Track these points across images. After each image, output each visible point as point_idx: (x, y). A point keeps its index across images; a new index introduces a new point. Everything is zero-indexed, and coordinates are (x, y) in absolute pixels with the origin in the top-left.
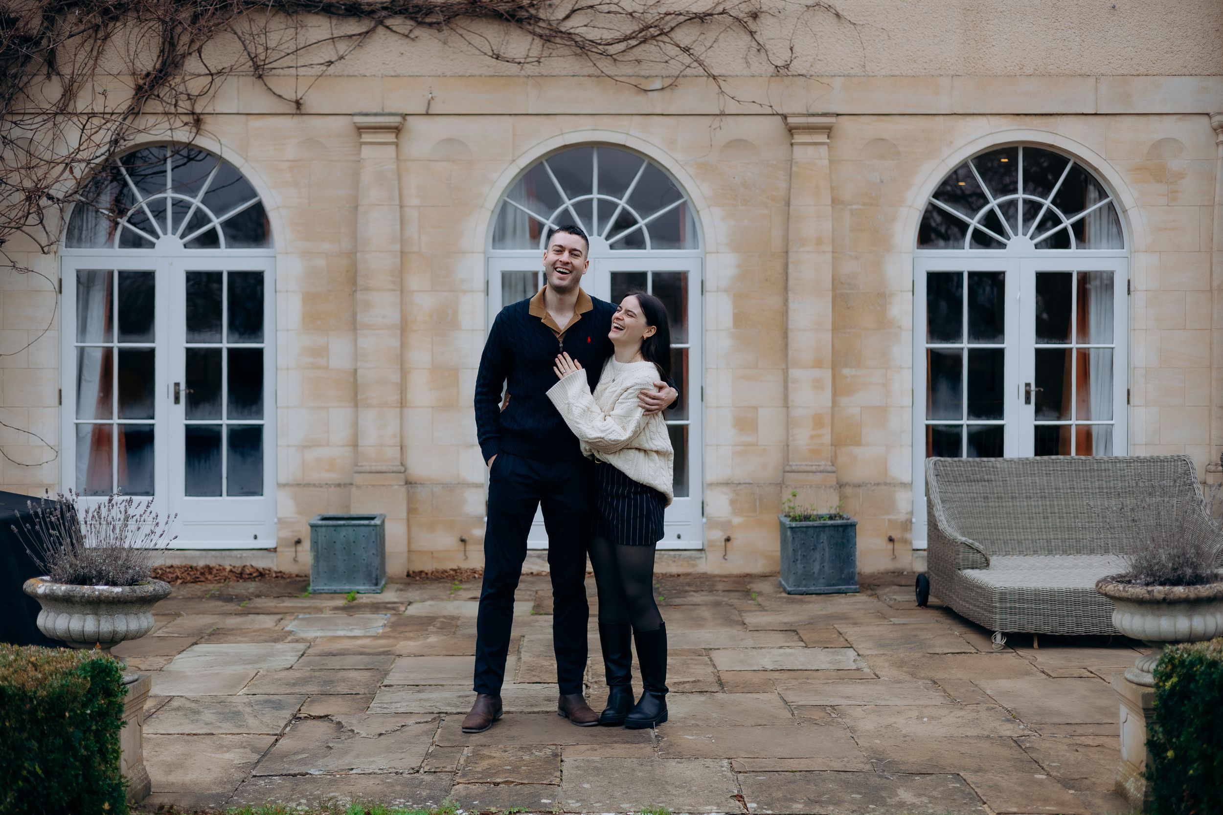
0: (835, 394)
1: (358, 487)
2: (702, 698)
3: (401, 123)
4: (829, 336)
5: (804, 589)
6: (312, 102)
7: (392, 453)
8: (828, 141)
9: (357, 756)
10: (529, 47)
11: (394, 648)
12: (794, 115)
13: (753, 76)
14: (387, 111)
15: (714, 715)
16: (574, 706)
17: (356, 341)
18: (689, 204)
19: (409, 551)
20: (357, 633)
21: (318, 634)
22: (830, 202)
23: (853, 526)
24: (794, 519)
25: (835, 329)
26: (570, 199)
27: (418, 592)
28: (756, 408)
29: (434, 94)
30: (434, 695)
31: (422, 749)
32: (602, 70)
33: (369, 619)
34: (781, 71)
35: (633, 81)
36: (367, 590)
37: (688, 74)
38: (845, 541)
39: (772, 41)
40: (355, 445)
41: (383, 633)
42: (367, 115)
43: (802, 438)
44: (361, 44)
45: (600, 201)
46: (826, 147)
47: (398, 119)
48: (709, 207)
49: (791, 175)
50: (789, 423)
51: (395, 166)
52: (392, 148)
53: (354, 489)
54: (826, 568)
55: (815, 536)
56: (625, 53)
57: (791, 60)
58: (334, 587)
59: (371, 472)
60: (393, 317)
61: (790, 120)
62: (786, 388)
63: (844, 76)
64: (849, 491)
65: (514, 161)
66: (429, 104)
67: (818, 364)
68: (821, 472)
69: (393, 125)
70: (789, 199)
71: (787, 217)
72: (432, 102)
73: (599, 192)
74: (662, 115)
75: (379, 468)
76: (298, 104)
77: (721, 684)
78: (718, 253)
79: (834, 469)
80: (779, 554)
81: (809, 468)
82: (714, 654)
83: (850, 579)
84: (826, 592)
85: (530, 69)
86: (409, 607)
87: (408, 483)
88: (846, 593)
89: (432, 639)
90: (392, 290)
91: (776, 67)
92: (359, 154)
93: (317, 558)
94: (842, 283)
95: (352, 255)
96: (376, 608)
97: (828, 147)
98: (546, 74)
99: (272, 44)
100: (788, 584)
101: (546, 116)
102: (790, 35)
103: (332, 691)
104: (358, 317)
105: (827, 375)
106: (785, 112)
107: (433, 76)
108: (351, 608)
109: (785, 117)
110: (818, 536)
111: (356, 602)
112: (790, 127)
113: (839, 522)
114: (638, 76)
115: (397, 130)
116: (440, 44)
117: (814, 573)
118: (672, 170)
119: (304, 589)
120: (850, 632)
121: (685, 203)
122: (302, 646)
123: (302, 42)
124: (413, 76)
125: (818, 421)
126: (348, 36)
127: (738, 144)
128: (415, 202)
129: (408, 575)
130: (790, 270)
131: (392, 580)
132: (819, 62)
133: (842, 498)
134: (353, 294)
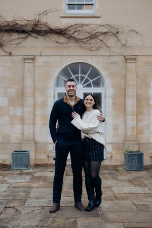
0: (137, 122)
2: (111, 202)
4: (135, 108)
5: (131, 169)
6: (14, 53)
7: (32, 136)
8: (135, 62)
9: (21, 221)
10: (64, 40)
11: (31, 186)
12: (127, 56)
13: (117, 47)
14: (31, 55)
15: (116, 208)
16: (79, 205)
17: (23, 110)
18: (102, 77)
19: (35, 159)
20: (22, 181)
21: (13, 181)
22: (136, 76)
23: (143, 154)
24: (128, 152)
25: (137, 106)
26: (74, 76)
27: (38, 170)
28: (118, 125)
29: (42, 51)
30: (42, 200)
31: (39, 218)
32: (82, 45)
33: (25, 177)
34: (124, 46)
35: (89, 48)
36: (25, 169)
37: (102, 46)
38: (141, 158)
39: (122, 39)
40: (23, 134)
41: (29, 181)
42: (26, 56)
43: (129, 132)
44: (25, 39)
45: (81, 76)
47: (34, 57)
48: (107, 77)
49: (126, 70)
50: (126, 129)
51: (33, 68)
52: (32, 64)
53: (22, 144)
54: (136, 164)
56: (87, 42)
57: (126, 43)
58: (18, 168)
59: (26, 140)
60: (32, 103)
62: (125, 120)
63: (139, 47)
64: (140, 145)
67: (133, 115)
68: (134, 141)
70: (126, 76)
71: (125, 80)
72: (42, 53)
73: (81, 74)
75: (28, 139)
76: (10, 53)
77: (116, 197)
78: (109, 88)
79: (137, 140)
80: (124, 160)
81: (131, 140)
82: (112, 188)
83: (142, 167)
84: (136, 170)
85: (65, 45)
86: (35, 174)
87: (35, 143)
88: (141, 170)
89: (41, 183)
90: (32, 97)
92: (25, 65)
93: (13, 161)
94: (139, 95)
95: (22, 89)
96: (27, 174)
98: (68, 46)
99: (4, 40)
100: (127, 168)
101: (68, 56)
102: (126, 37)
103: (16, 199)
104: (24, 103)
105: (135, 117)
107: (42, 47)
108: (21, 174)
109: (125, 56)
110: (134, 156)
111: (22, 172)
112: (126, 59)
113: (139, 153)
115: (33, 59)
117: (133, 166)
119: (10, 169)
120: (145, 182)
122: (8, 185)
123: (11, 39)
124: (37, 47)
125: (133, 128)
126: (22, 38)
127: (113, 63)
128: (37, 76)
129: (35, 165)
130: (126, 93)
131: (31, 166)
132: (133, 43)
133: (139, 147)
134: (23, 98)
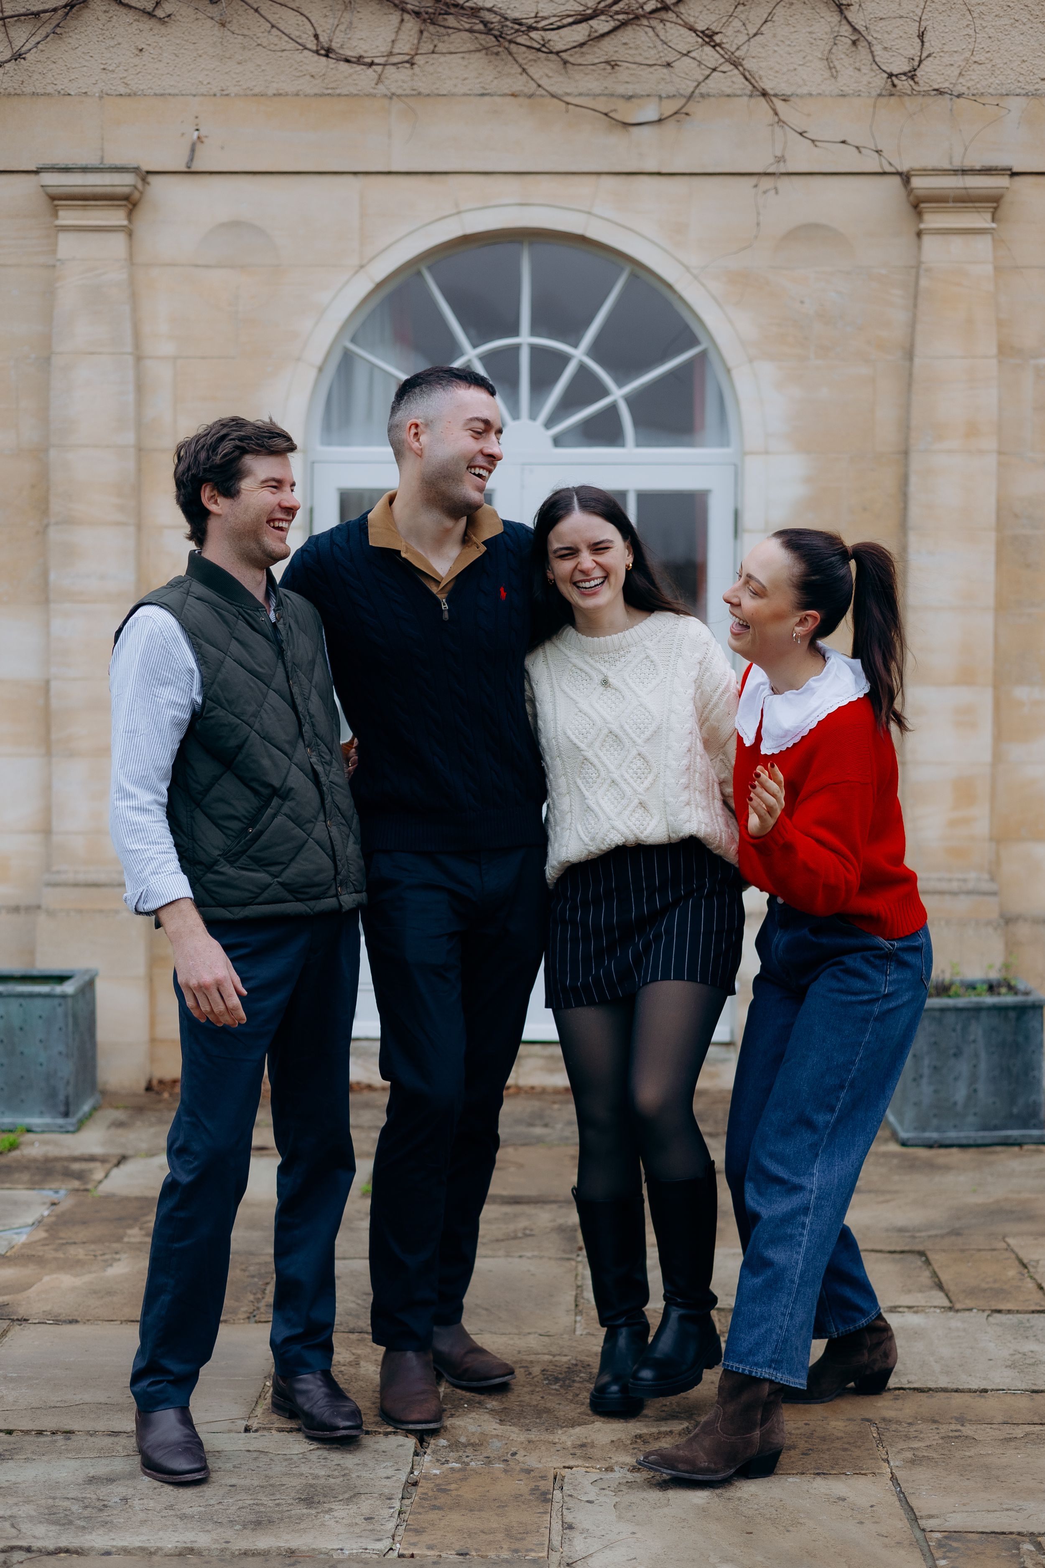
0: (999, 736)
1: (51, 913)
3: (135, 187)
4: (986, 622)
5: (935, 1135)
8: (994, 225)
10: (393, 37)
11: (19, 1297)
12: (926, 172)
13: (844, 96)
14: (110, 161)
17: (47, 625)
18: (712, 356)
19: (152, 1040)
22: (994, 351)
23: (1037, 1009)
25: (1001, 607)
26: (475, 346)
27: (152, 1130)
29: (203, 132)
32: (540, 82)
33: (15, 1203)
34: (899, 84)
35: (602, 105)
36: (47, 1125)
37: (712, 92)
38: (1021, 1039)
39: (882, 24)
40: (47, 831)
41: (24, 1245)
42: (66, 170)
43: (931, 826)
44: (58, 30)
45: (535, 350)
46: (988, 238)
47: (129, 179)
48: (751, 361)
49: (916, 297)
51: (123, 276)
52: (120, 240)
53: (42, 918)
54: (981, 1094)
55: (959, 1027)
56: (584, 49)
57: (920, 62)
59: (76, 885)
60: (122, 578)
61: (917, 182)
63: (1026, 95)
64: (1023, 931)
65: (362, 267)
66: (193, 150)
67: (966, 677)
68: (969, 893)
69: (119, 190)
70: (912, 346)
71: (908, 382)
72: (199, 146)
73: (534, 332)
74: (659, 174)
75: (93, 877)
78: (767, 453)
79: (993, 887)
81: (944, 886)
83: (1029, 1115)
84: (980, 1142)
85: (395, 80)
86: (115, 1172)
88: (1020, 1145)
90: (118, 524)
91: (891, 75)
92: (54, 251)
94: (1016, 516)
95: (40, 454)
97: (994, 240)
98: (427, 92)
100: (901, 1122)
101: (427, 177)
102: (919, 11)
104: (52, 576)
105: (984, 699)
106: (904, 168)
107: (203, 95)
109: (906, 177)
110: (965, 1029)
111: (16, 1154)
112: (917, 197)
113: (1008, 999)
114: (612, 95)
115: (129, 202)
116: (217, 31)
117: (955, 1103)
118: (678, 287)
121: (703, 355)
124: (162, 95)
125: (964, 791)
126: (32, 14)
127: (810, 232)
128: (167, 348)
129: (149, 1088)
130: (913, 488)
131: (107, 1102)
132: (975, 66)
133: (1011, 946)
134: (43, 531)
